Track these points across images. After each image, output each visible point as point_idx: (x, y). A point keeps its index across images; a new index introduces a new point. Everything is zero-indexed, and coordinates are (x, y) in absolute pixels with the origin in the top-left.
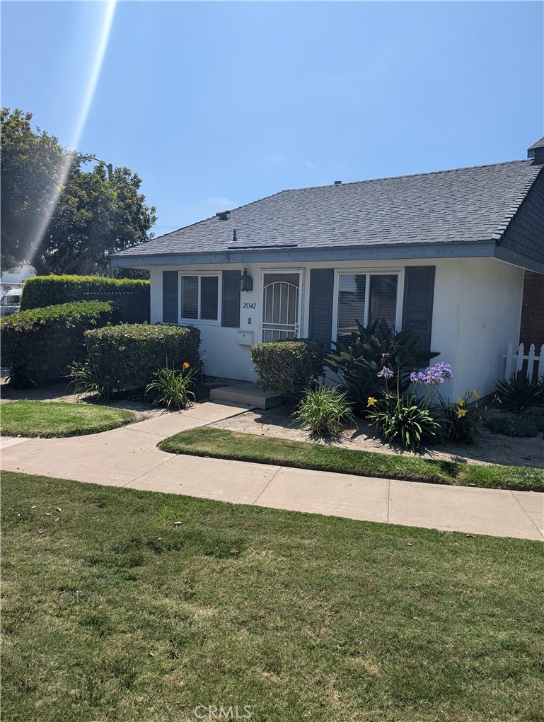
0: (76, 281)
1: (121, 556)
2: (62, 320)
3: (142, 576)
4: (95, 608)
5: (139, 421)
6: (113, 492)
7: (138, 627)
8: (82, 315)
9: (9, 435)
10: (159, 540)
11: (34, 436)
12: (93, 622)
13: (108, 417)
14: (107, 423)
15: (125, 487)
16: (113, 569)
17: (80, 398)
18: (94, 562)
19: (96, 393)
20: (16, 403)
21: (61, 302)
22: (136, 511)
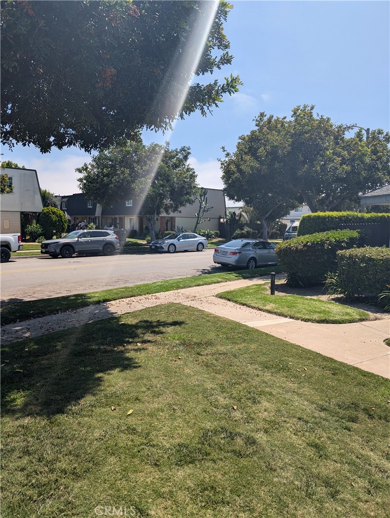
0: (335, 216)
1: (342, 412)
2: (322, 243)
3: (355, 429)
4: (319, 439)
5: (372, 320)
6: (344, 367)
7: (346, 463)
8: (336, 240)
9: (282, 316)
10: (373, 410)
11: (297, 319)
12: (316, 446)
13: (348, 314)
14: (347, 318)
15: (354, 365)
16: (335, 418)
17: (331, 298)
18: (323, 409)
19: (342, 295)
20: (289, 296)
21: (323, 230)
22: (359, 384)
